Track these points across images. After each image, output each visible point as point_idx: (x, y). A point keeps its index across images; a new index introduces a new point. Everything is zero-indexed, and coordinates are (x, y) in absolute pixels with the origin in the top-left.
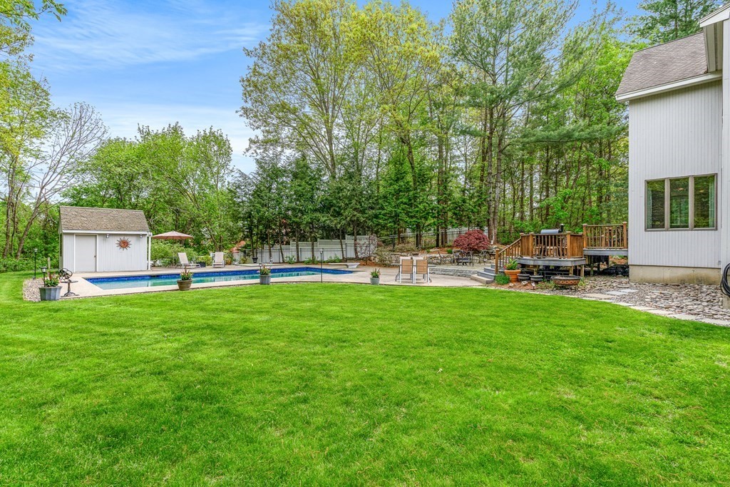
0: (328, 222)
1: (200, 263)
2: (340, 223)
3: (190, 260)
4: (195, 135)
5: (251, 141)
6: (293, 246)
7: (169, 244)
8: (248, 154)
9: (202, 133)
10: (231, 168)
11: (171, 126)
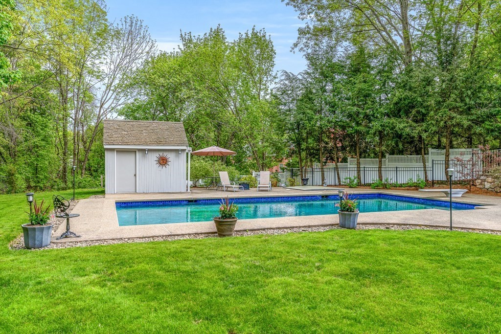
0: (408, 130)
1: (243, 184)
2: (426, 131)
3: (232, 180)
4: (237, 39)
5: (302, 32)
6: (352, 163)
7: (211, 162)
8: (297, 50)
9: (244, 36)
10: (274, 74)
11: (213, 30)
